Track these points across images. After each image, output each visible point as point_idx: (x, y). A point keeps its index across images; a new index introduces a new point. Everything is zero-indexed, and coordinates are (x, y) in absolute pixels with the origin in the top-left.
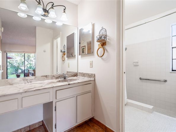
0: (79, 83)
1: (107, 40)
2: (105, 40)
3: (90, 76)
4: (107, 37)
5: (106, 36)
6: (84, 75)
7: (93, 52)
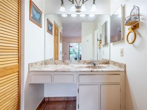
0: (103, 71)
1: (140, 20)
2: (137, 22)
3: (120, 65)
4: (140, 17)
5: (139, 15)
6: (115, 63)
7: (123, 39)
